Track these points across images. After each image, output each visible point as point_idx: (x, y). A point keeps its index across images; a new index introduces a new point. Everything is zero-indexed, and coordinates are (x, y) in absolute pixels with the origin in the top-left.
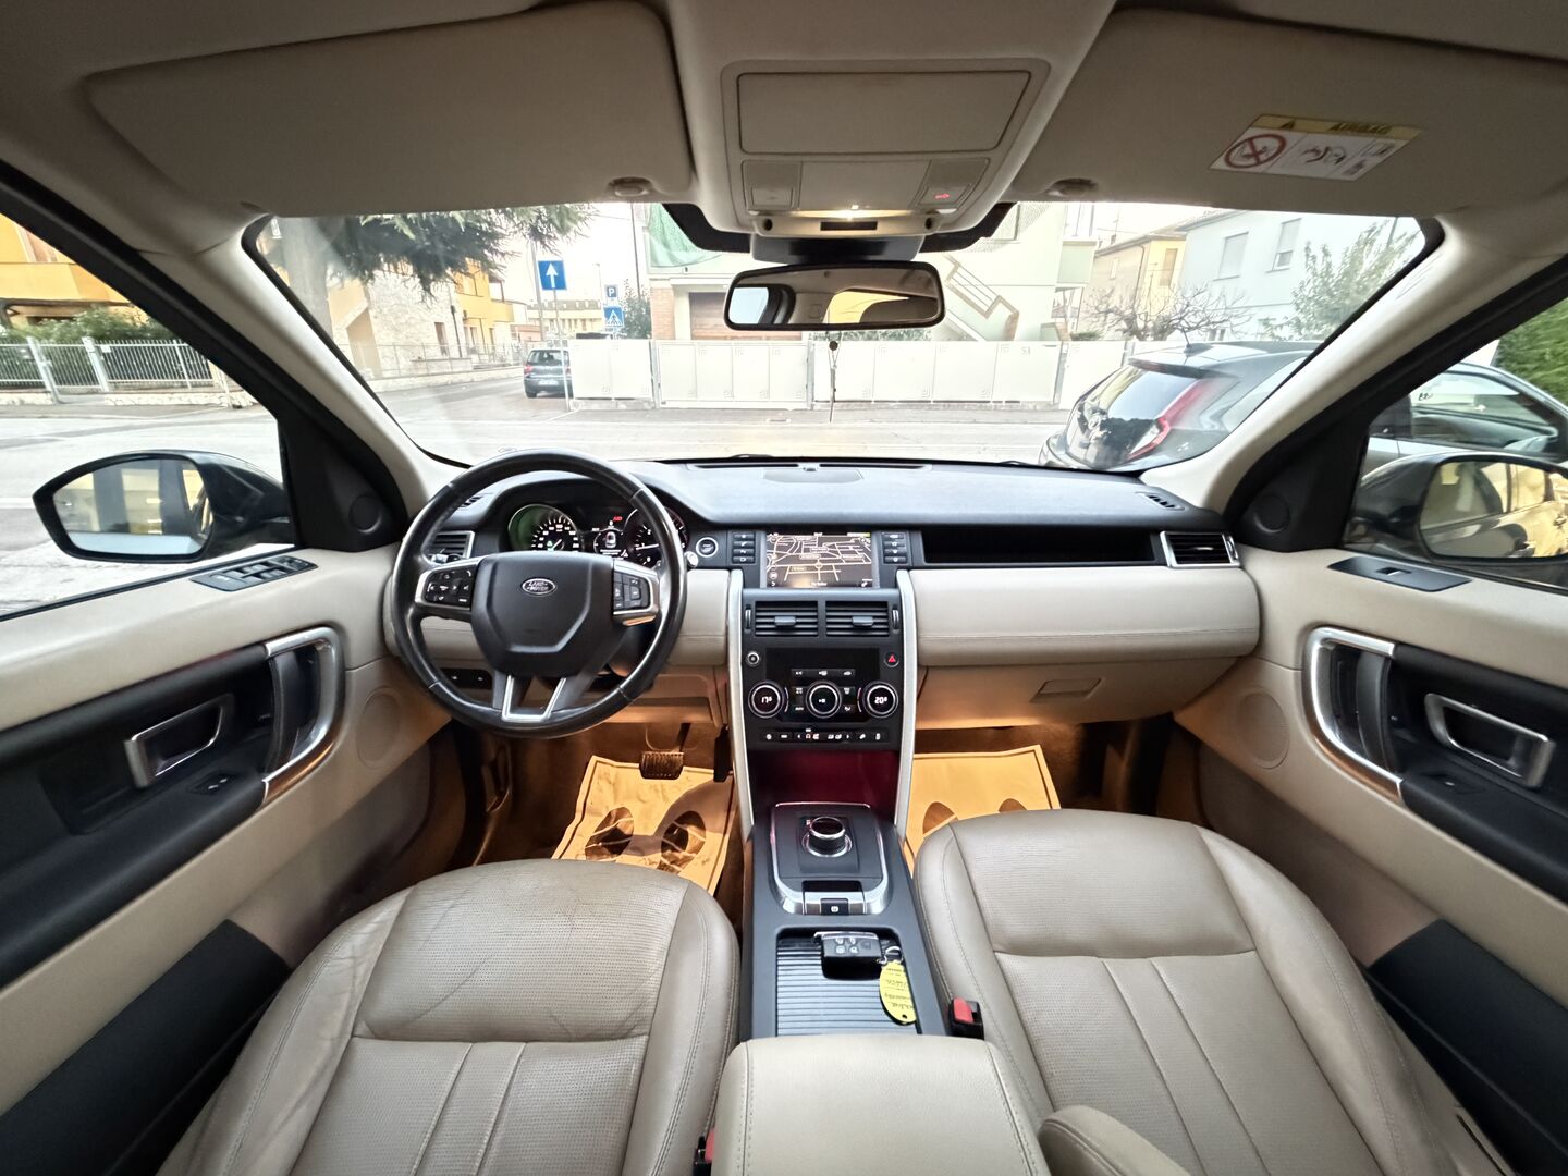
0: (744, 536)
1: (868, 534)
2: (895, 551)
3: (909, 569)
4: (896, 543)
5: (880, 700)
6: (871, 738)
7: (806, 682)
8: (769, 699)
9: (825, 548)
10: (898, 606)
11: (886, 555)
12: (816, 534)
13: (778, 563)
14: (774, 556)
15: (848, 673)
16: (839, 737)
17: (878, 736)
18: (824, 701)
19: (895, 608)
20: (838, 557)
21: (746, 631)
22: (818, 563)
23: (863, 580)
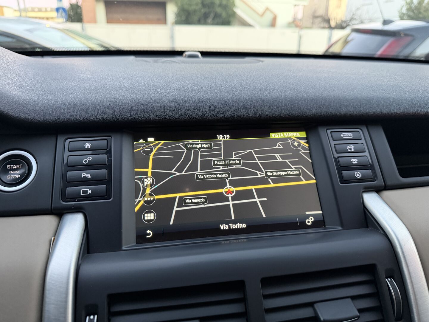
0: (88, 145)
1: (303, 134)
2: (354, 161)
3: (378, 190)
4: (352, 147)
9: (235, 160)
11: (341, 168)
12: (219, 137)
13: (156, 192)
20: (259, 174)
23: (307, 213)
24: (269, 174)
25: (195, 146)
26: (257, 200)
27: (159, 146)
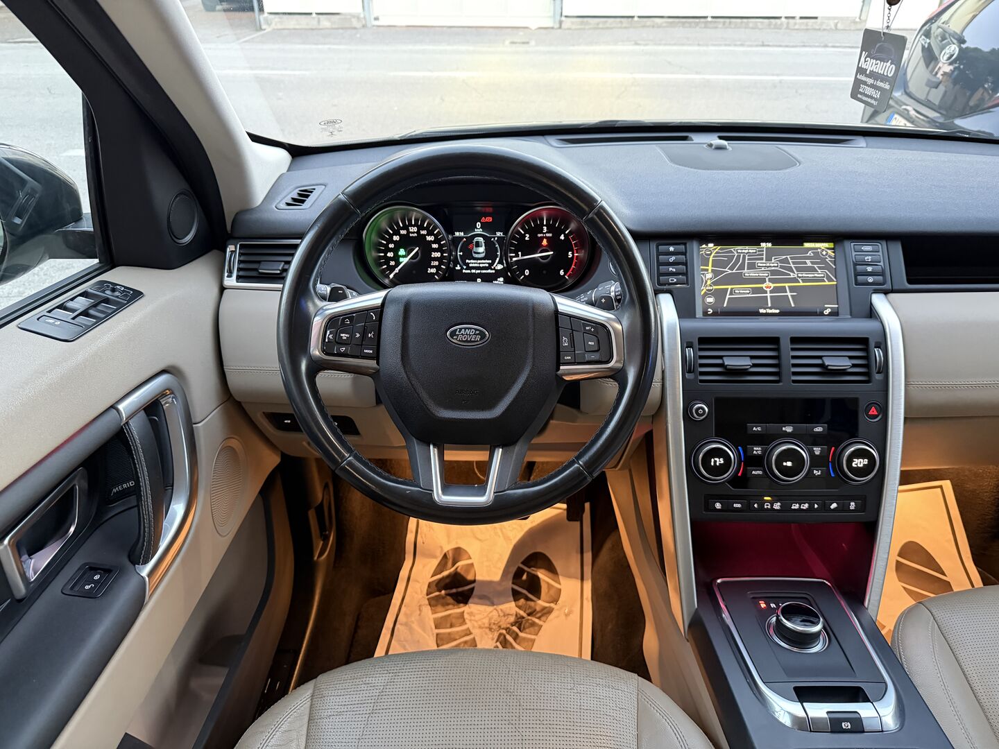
0: (672, 249)
1: (831, 245)
2: (869, 269)
3: (886, 292)
4: (870, 257)
5: (859, 463)
6: (843, 508)
7: (765, 440)
8: (720, 461)
9: (774, 264)
10: (883, 344)
11: (857, 274)
12: (763, 245)
13: (715, 283)
14: (709, 275)
15: (819, 429)
16: (806, 506)
17: (853, 505)
18: (789, 464)
19: (878, 346)
20: (792, 275)
21: (687, 375)
22: (768, 283)
23: (826, 306)
24: (799, 275)
25: (743, 251)
26: (789, 294)
27: (717, 250)
